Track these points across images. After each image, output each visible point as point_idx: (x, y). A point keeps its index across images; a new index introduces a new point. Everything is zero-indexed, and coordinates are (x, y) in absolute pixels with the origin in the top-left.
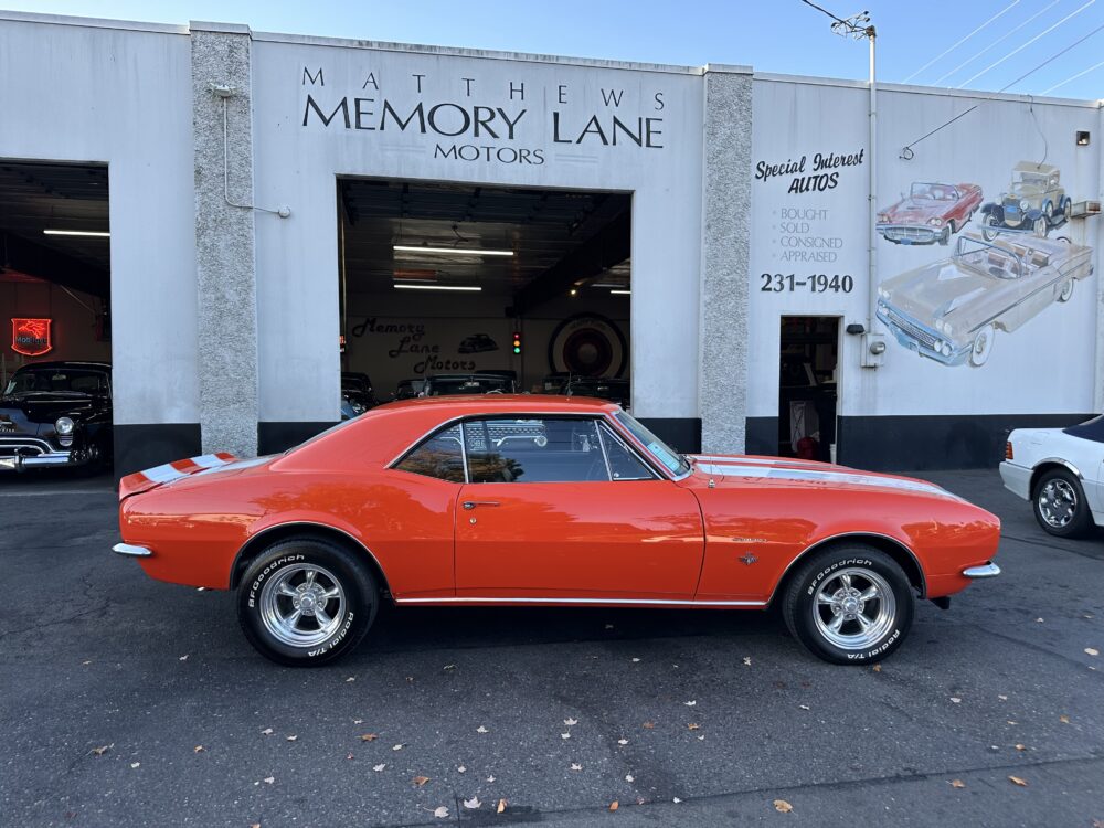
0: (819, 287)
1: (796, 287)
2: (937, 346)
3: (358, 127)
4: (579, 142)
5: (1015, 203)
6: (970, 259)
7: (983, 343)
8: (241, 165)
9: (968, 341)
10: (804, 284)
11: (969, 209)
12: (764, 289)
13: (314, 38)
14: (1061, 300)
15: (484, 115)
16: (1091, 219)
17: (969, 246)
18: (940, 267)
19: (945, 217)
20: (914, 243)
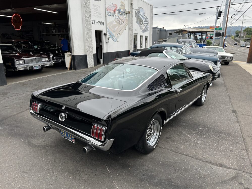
0: (100, 24)
1: (97, 23)
2: (114, 38)
5: (120, 9)
6: (117, 20)
7: (118, 37)
9: (117, 37)
10: (98, 23)
11: (116, 9)
12: (92, 24)
14: (125, 29)
16: (128, 14)
17: (117, 18)
18: (114, 21)
19: (114, 11)
20: (111, 16)
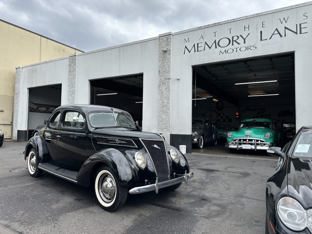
3: (198, 51)
4: (270, 39)
8: (168, 68)
13: (187, 30)
15: (235, 38)
